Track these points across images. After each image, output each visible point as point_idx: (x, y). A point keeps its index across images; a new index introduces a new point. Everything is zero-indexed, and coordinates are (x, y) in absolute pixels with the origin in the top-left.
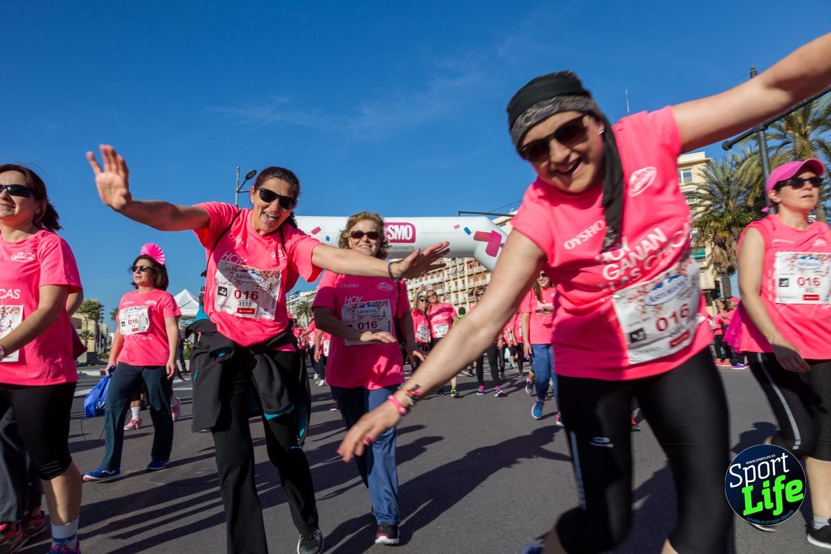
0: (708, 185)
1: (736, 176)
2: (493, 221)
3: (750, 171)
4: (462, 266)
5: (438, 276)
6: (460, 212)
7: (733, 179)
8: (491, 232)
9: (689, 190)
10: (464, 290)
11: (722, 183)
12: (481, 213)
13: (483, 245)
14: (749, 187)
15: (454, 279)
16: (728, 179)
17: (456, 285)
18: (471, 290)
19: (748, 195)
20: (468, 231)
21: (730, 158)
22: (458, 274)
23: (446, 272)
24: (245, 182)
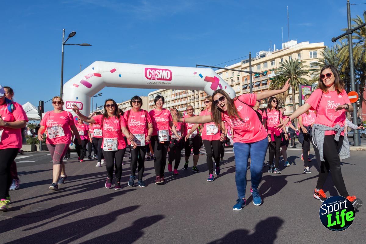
0: (324, 60)
1: (337, 56)
2: (215, 71)
3: (344, 54)
4: (198, 95)
5: (184, 100)
6: (197, 65)
7: (336, 58)
8: (213, 77)
9: (315, 62)
10: (199, 108)
11: (331, 59)
12: (209, 67)
13: (209, 84)
14: (343, 62)
15: (193, 102)
16: (334, 57)
17: (194, 105)
18: (203, 108)
19: (342, 66)
20: (201, 76)
21: (335, 47)
22: (196, 100)
23: (189, 98)
24: (68, 39)
